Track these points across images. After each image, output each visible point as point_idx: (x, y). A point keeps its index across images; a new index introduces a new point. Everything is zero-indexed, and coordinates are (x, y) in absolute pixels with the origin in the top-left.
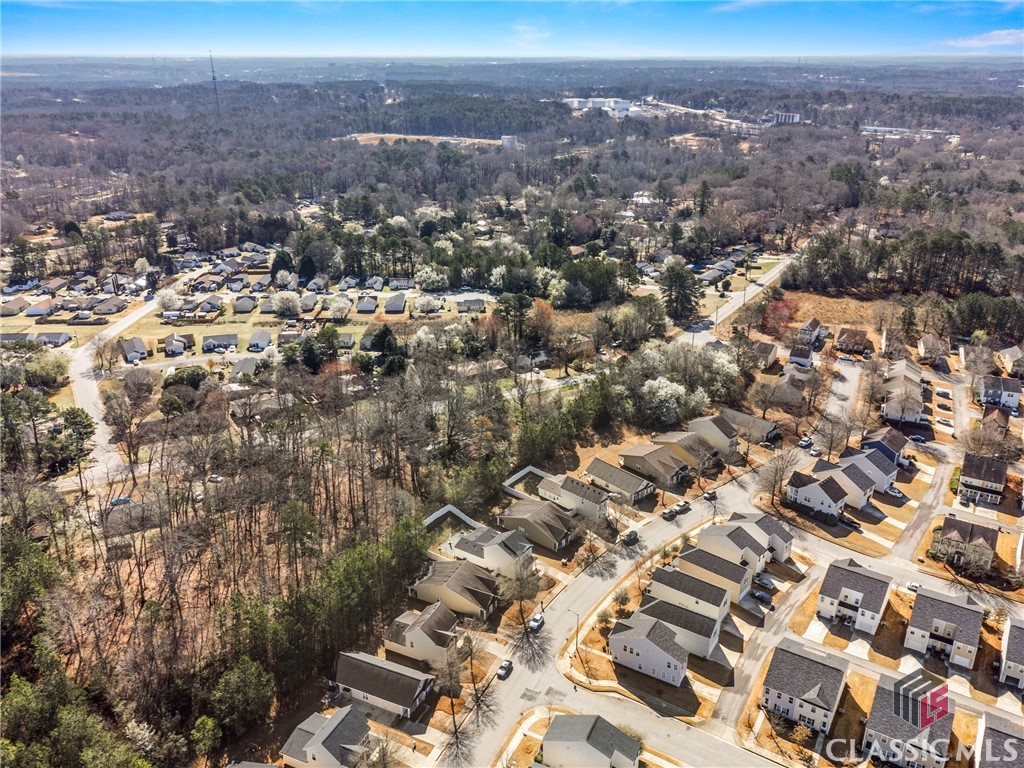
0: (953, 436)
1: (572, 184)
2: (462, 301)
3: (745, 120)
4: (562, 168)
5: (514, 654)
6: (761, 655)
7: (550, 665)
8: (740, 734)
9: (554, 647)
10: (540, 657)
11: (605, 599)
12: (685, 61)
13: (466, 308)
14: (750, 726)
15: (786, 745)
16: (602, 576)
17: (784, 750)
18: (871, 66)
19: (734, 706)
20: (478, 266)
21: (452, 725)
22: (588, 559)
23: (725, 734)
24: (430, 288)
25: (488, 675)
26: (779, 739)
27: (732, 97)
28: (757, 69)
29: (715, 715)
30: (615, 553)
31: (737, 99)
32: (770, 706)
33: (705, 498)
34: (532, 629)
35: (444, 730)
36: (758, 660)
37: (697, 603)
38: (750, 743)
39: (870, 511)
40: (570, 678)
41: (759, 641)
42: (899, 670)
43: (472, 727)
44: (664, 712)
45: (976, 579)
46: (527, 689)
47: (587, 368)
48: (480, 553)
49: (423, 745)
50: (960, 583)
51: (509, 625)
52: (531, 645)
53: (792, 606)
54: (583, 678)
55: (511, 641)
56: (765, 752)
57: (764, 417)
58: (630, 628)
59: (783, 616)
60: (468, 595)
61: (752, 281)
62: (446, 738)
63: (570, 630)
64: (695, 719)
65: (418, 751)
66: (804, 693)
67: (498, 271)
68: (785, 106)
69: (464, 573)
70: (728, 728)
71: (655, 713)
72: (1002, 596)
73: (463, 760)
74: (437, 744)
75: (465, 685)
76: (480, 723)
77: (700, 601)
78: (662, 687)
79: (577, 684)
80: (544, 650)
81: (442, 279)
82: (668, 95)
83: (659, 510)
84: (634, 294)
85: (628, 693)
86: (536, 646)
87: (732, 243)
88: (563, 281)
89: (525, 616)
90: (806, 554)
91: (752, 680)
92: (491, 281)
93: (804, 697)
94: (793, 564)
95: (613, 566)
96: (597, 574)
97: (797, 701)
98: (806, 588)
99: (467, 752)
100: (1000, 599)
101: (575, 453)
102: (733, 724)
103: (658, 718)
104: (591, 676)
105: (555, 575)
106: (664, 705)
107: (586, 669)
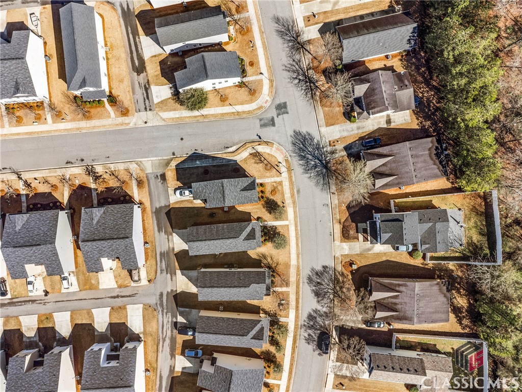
7: (289, 146)
8: (142, 171)
10: (300, 149)
14: (139, 182)
15: (113, 183)
16: (317, 274)
17: (113, 177)
19: (156, 193)
21: (308, 49)
22: (341, 288)
23: (150, 165)
25: (320, 107)
29: (163, 177)
30: (326, 314)
35: (309, 42)
36: (161, 254)
38: (133, 167)
40: (268, 143)
41: (169, 275)
42: (69, 313)
43: (297, 57)
46: (287, 113)
49: (311, 22)
54: (260, 149)
55: (329, 149)
62: (305, 37)
63: (298, 191)
65: (310, 15)
70: (151, 171)
73: (283, 30)
74: (306, 29)
75: (327, 86)
76: (294, 63)
79: (260, 141)
80: (303, 158)
85: (225, 156)
86: (310, 157)
91: (156, 228)
95: (317, 294)
96: (322, 274)
99: (286, 37)
102: (150, 176)
103: (195, 150)
104: (257, 155)
105: (350, 245)
106: (198, 162)
107: (263, 159)
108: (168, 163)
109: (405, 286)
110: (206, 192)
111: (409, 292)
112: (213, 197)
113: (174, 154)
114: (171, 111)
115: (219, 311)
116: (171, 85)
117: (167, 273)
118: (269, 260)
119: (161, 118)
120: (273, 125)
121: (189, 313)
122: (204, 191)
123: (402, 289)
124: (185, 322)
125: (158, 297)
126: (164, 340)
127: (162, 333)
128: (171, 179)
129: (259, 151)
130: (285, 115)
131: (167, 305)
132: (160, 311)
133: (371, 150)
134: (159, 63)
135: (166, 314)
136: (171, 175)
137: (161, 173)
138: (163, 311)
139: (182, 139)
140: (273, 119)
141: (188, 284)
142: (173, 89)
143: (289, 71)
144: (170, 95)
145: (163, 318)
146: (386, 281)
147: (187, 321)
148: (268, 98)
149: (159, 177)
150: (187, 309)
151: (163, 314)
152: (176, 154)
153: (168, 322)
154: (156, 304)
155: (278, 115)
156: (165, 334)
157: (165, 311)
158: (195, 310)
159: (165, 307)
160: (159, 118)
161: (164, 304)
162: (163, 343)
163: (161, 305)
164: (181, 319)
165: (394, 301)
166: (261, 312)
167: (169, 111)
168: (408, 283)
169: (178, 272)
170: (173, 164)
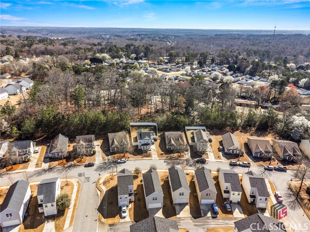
10: (105, 169)
21: (53, 167)
35: (50, 166)
43: (55, 170)
49: (39, 165)
55: (106, 161)
62: (46, 167)
73: (37, 175)
74: (42, 167)
75: (75, 161)
76: (58, 171)
99: (42, 174)
103: (96, 209)
104: (104, 183)
105: (153, 155)
106: (104, 208)
107: (107, 181)
108: (102, 223)
109: (167, 136)
110: (124, 187)
111: (170, 135)
112: (127, 182)
113: (96, 220)
114: (65, 222)
115: (197, 195)
116: (46, 222)
117: (180, 222)
118: (164, 178)
119: (68, 228)
120: (89, 178)
121: (203, 210)
122: (123, 187)
123: (169, 137)
124: (210, 212)
125: (198, 227)
126: (227, 224)
127: (222, 225)
128: (113, 221)
129: (102, 182)
130: (85, 174)
131: (202, 222)
132: (207, 226)
133: (110, 145)
134: (26, 230)
135: (209, 223)
136: (110, 221)
137: (108, 226)
138: (207, 225)
139: (87, 216)
140: (86, 178)
141: (184, 211)
142: (49, 221)
143: (62, 172)
144: (53, 223)
145: (212, 225)
146: (167, 142)
147: (209, 211)
148: (74, 179)
149: (111, 227)
150: (201, 211)
151: (209, 225)
152: (97, 219)
153: (213, 221)
154: (203, 228)
155: (84, 176)
156: (223, 223)
157: (206, 223)
158: (201, 207)
159: (203, 223)
160: (67, 230)
161: (202, 224)
162: (229, 224)
163: (203, 225)
164: (209, 214)
165: (174, 139)
166: (193, 181)
167: (65, 223)
168: (166, 135)
169: (178, 216)
170: (103, 220)
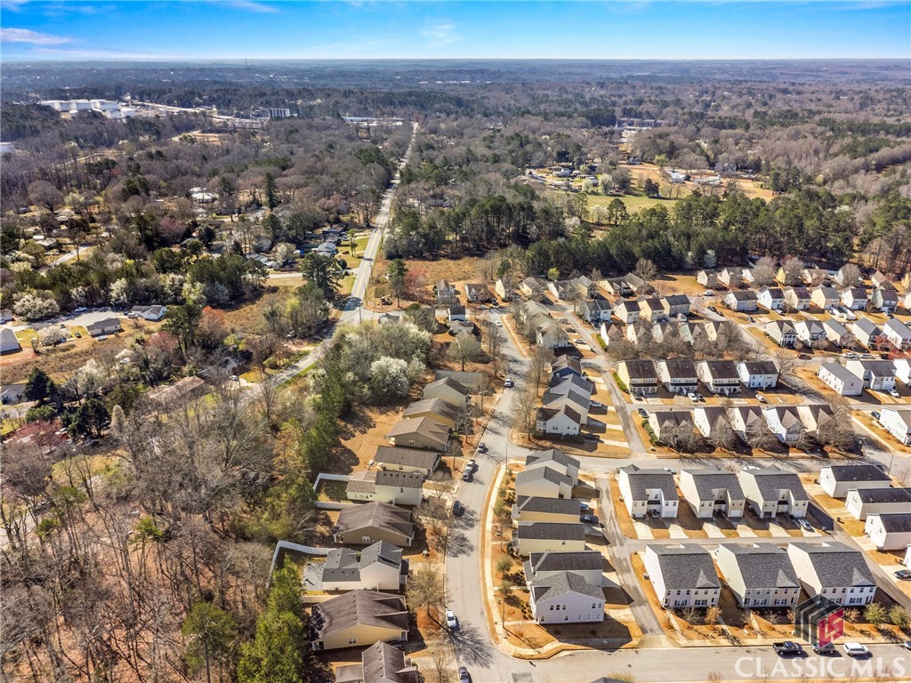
0: (592, 350)
1: (125, 187)
2: (92, 323)
3: (238, 116)
4: (100, 172)
5: (458, 659)
6: (628, 566)
7: (495, 653)
8: (671, 637)
9: (484, 634)
11: (483, 572)
12: (136, 62)
13: (99, 331)
14: (671, 627)
15: (703, 629)
16: (464, 552)
17: (705, 634)
18: (302, 67)
19: (648, 617)
20: (88, 284)
22: (440, 542)
23: (663, 643)
24: (38, 316)
26: (695, 627)
27: (215, 96)
28: (213, 70)
29: (644, 631)
30: (456, 527)
31: (219, 98)
32: (672, 604)
33: (480, 452)
34: (452, 628)
36: (629, 571)
37: (564, 544)
38: (682, 641)
39: (593, 423)
40: (520, 657)
41: (617, 556)
44: (611, 648)
45: (692, 452)
47: (282, 363)
48: (354, 576)
50: (685, 457)
51: (432, 634)
52: (464, 643)
53: (611, 518)
54: (530, 652)
56: (697, 642)
57: (463, 370)
58: (549, 588)
59: (613, 528)
60: (384, 623)
61: (360, 257)
63: (482, 613)
64: (635, 642)
66: (696, 582)
67: (118, 286)
68: (267, 103)
69: (364, 603)
70: (660, 636)
71: (604, 652)
72: (711, 458)
77: (566, 541)
78: (591, 627)
79: (531, 659)
80: (478, 642)
81: (51, 304)
82: (149, 95)
83: (458, 476)
84: (266, 285)
85: (573, 646)
86: (469, 642)
87: (317, 226)
88: (198, 284)
89: (436, 619)
90: (586, 473)
91: (640, 589)
92: (111, 297)
93: (698, 585)
94: (584, 484)
95: (464, 539)
96: (458, 552)
97: (693, 591)
98: (607, 500)
100: (712, 460)
101: (344, 447)
102: (660, 632)
103: (611, 655)
104: (534, 645)
105: (428, 569)
106: (606, 642)
107: (527, 642)
108: (642, 643)
117: (620, 558)
120: (514, 675)
124: (593, 527)
128: (635, 628)
129: (532, 649)
136: (635, 632)
137: (647, 634)
138: (618, 535)
139: (630, 666)
141: (598, 550)
145: (616, 531)
149: (649, 631)
150: (594, 535)
152: (634, 651)
153: (610, 528)
154: (625, 539)
156: (611, 521)
157: (615, 535)
161: (617, 539)
163: (620, 539)
164: (598, 529)
169: (608, 558)
